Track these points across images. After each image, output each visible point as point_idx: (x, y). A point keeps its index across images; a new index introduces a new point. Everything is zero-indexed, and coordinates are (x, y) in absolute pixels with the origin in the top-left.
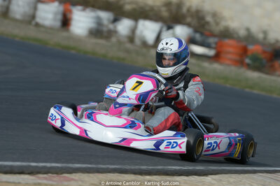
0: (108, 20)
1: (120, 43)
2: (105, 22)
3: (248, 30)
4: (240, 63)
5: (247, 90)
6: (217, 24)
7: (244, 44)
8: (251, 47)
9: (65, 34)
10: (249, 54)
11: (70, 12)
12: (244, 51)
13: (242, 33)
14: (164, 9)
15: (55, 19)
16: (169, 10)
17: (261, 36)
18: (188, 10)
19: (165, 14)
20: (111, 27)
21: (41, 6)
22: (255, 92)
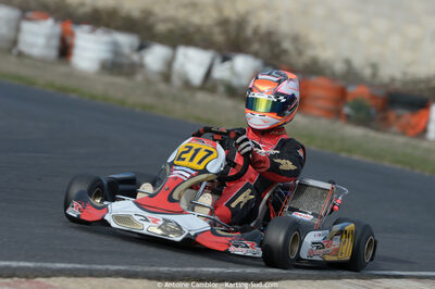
0: (131, 47)
1: (148, 82)
2: (126, 50)
3: (348, 62)
4: (336, 113)
5: (343, 155)
6: (300, 53)
7: (341, 84)
8: (352, 90)
9: (62, 69)
10: (350, 99)
11: (72, 34)
12: (342, 95)
13: (339, 67)
14: (217, 30)
15: (47, 46)
16: (226, 32)
17: (367, 72)
18: (256, 32)
19: (219, 38)
20: (135, 57)
21: (27, 26)
22: (356, 157)
